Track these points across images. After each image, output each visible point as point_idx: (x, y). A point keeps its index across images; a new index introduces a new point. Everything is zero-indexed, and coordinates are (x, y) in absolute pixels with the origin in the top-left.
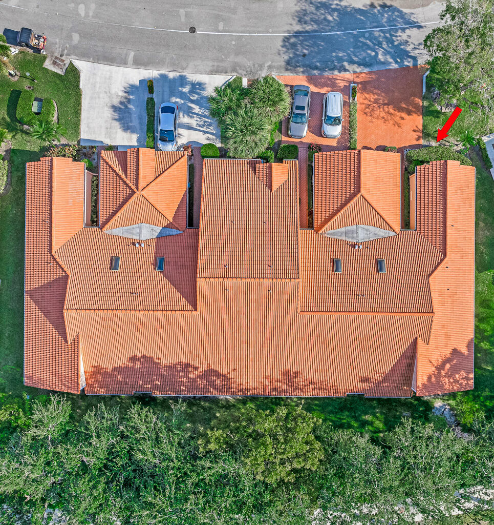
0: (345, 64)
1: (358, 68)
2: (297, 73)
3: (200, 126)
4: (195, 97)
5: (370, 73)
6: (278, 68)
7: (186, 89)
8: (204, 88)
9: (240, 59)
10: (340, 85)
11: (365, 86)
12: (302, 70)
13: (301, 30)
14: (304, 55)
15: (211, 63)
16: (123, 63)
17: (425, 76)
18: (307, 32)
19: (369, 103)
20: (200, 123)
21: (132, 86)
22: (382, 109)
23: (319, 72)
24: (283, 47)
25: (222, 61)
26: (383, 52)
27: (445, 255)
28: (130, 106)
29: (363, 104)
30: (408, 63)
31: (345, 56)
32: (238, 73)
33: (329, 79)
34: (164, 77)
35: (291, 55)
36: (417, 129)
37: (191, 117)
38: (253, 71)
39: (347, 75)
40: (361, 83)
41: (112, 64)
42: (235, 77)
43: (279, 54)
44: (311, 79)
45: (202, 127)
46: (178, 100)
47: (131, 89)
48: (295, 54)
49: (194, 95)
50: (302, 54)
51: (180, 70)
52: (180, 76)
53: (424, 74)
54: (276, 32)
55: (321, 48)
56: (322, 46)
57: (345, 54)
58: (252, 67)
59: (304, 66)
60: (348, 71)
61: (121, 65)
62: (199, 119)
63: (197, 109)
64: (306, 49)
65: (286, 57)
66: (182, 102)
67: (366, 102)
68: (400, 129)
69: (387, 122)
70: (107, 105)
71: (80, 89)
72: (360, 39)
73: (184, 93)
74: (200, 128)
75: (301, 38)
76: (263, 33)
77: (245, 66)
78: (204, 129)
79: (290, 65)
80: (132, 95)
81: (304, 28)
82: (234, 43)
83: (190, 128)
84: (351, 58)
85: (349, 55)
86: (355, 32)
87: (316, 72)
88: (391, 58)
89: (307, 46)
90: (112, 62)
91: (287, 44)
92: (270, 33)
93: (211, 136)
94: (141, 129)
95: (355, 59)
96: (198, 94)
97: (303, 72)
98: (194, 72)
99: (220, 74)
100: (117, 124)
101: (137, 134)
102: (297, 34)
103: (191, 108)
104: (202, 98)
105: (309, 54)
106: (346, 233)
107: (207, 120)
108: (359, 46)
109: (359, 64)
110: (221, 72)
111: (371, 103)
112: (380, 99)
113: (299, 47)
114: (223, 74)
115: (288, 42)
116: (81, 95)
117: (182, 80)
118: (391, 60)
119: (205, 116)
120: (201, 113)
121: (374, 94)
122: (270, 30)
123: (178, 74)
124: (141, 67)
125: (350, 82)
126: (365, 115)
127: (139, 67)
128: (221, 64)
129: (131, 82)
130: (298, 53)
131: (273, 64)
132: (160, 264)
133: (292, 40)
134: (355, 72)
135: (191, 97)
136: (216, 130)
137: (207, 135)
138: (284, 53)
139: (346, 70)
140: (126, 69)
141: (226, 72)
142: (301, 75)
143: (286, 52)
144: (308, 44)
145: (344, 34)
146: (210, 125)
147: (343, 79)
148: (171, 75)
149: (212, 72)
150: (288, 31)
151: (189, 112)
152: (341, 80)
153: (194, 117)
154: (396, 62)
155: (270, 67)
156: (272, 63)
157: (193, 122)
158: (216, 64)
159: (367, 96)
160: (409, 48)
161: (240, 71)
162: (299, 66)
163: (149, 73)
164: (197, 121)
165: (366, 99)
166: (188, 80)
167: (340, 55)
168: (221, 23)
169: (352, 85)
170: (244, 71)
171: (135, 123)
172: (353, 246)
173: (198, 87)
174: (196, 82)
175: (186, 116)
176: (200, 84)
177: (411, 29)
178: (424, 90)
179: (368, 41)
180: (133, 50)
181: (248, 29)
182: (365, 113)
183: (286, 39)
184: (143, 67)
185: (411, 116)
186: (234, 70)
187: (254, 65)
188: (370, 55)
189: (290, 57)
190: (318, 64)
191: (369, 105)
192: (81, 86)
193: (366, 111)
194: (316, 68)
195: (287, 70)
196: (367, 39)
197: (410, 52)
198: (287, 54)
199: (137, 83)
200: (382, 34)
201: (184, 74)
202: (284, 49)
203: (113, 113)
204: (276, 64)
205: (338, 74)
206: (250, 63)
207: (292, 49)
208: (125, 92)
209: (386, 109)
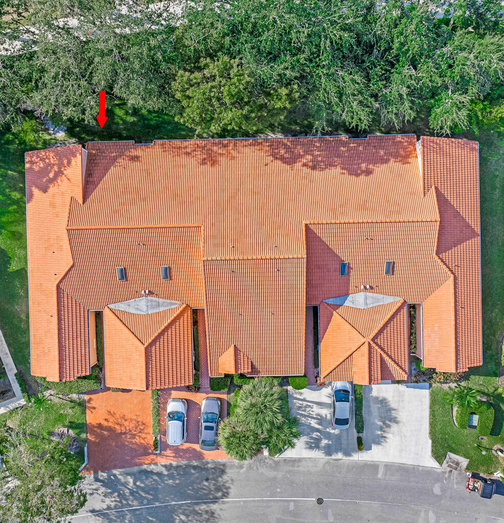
0: (165, 473)
1: (153, 469)
2: (214, 462)
3: (309, 406)
4: (315, 435)
5: (141, 464)
6: (233, 466)
7: (324, 442)
8: (307, 444)
9: (271, 474)
10: (170, 452)
11: (145, 452)
12: (209, 466)
13: (211, 505)
14: (207, 480)
15: (301, 469)
16: (388, 466)
17: (86, 463)
18: (205, 503)
19: (140, 434)
20: (310, 409)
21: (378, 443)
22: (128, 428)
23: (191, 463)
24: (229, 488)
25: (289, 472)
26: (128, 485)
27: (58, 287)
28: (380, 423)
29: (146, 433)
30: (103, 475)
31: (166, 480)
32: (273, 460)
33: (181, 457)
34: (348, 454)
35: (220, 479)
36: (92, 410)
37: (318, 415)
38: (258, 463)
39: (163, 461)
40: (149, 454)
41: (399, 465)
42: (276, 456)
43: (232, 480)
44: (200, 456)
45: (307, 405)
46: (332, 431)
47: (379, 440)
48: (216, 481)
49: (317, 437)
50: (209, 481)
51: (332, 461)
52: (331, 455)
53: (86, 465)
54: (236, 502)
55: (190, 488)
56: (190, 490)
57: (166, 482)
58: (259, 467)
59: (207, 469)
60: (162, 465)
61: (391, 464)
62: (311, 413)
63: (313, 423)
64: (205, 486)
65: (225, 477)
66: (328, 430)
67: (143, 436)
68: (109, 409)
69: (121, 416)
70: (404, 424)
71: (431, 439)
72: (152, 497)
73: (326, 438)
74: (309, 404)
75: (211, 497)
76: (249, 501)
77: (267, 467)
78: (305, 403)
79: (221, 470)
80: (378, 434)
81: (208, 506)
82: (278, 490)
83: (319, 404)
84: (160, 479)
85: (163, 481)
86: (157, 504)
87: (195, 463)
88: (120, 479)
89: (204, 489)
90: (400, 466)
91: (225, 490)
92: (243, 501)
93: (298, 396)
94: (368, 401)
95: (156, 478)
96: (312, 438)
97: (208, 463)
98: (317, 459)
99: (291, 459)
100: (393, 405)
101: (372, 396)
102: (215, 500)
103: (319, 424)
104: (308, 434)
105: (203, 481)
106: (158, 305)
107: (303, 413)
108: (153, 490)
109: (151, 472)
110: (290, 461)
111: (138, 434)
112: (130, 438)
113: (212, 487)
114: (289, 459)
115: (224, 492)
116: (430, 433)
117: (329, 451)
118: (120, 477)
119: (305, 416)
120: (309, 419)
121: (136, 443)
122: (242, 503)
123: (333, 457)
124: (371, 462)
125: (160, 454)
126: (144, 422)
127: (373, 463)
128: (291, 468)
129: (380, 447)
130: (213, 482)
131: (238, 470)
132: (344, 269)
133: (220, 494)
134: (156, 464)
135: (319, 434)
136: (293, 402)
137: (302, 397)
138: (227, 481)
139: (165, 466)
140: (386, 460)
141: (285, 460)
142: (209, 460)
143: (225, 483)
144: (204, 491)
145: (168, 501)
146: (299, 408)
147: (168, 458)
148: (340, 456)
149: (300, 460)
150: (224, 503)
151: (321, 420)
152: (169, 456)
153: (316, 415)
154: (115, 476)
155: (241, 467)
156: (239, 472)
157: (316, 410)
158: (295, 469)
159: (142, 441)
160: (103, 489)
161: (271, 462)
162: (212, 468)
163: (362, 457)
164: (313, 411)
165: (144, 439)
166: (323, 452)
167: (171, 481)
168: (292, 510)
169: (158, 452)
170: (267, 463)
171: (375, 408)
172: (151, 293)
173: (313, 445)
174: (315, 450)
175: (324, 416)
176: (311, 448)
177: (101, 508)
178: (86, 449)
179: (144, 495)
180: (380, 479)
181: (265, 504)
182: (144, 424)
183: (226, 495)
184: (369, 463)
185: (98, 422)
186: (277, 463)
187: (257, 469)
188: (142, 482)
189: (222, 478)
190: (193, 471)
191: (140, 432)
192: (430, 442)
193: (143, 426)
194: (195, 468)
195: (224, 465)
196: (145, 498)
197: (102, 485)
198: (224, 481)
199: (374, 446)
200: (130, 503)
201: (327, 457)
202: (227, 485)
203: (397, 416)
204: (235, 470)
205: (172, 462)
206: (261, 470)
207: (219, 486)
208: (385, 437)
209: (123, 429)
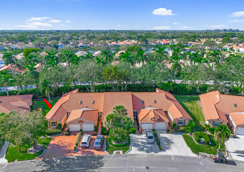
0: (76, 158)
5: (66, 156)
6: (106, 156)
8: (138, 149)
9: (124, 159)
12: (96, 156)
15: (137, 157)
16: (175, 157)
17: (42, 155)
18: (92, 169)
22: (65, 145)
24: (104, 163)
26: (57, 162)
27: (61, 105)
28: (166, 143)
30: (47, 159)
34: (156, 152)
36: (54, 140)
39: (76, 155)
40: (71, 153)
41: (180, 156)
42: (126, 153)
43: (106, 161)
44: (93, 153)
48: (98, 161)
50: (95, 161)
51: (150, 155)
52: (149, 153)
54: (107, 168)
56: (85, 164)
57: (75, 161)
58: (118, 157)
63: (140, 144)
66: (146, 145)
68: (60, 140)
69: (64, 142)
70: (176, 144)
72: (66, 167)
73: (146, 148)
74: (138, 139)
75: (95, 166)
76: (113, 168)
82: (127, 164)
86: (68, 169)
88: (54, 160)
92: (110, 168)
93: (133, 137)
95: (71, 160)
105: (92, 161)
112: (65, 148)
116: (188, 146)
117: (148, 151)
120: (138, 142)
123: (150, 153)
127: (168, 155)
131: (109, 158)
133: (99, 165)
134: (72, 156)
135: (143, 147)
140: (174, 155)
141: (130, 155)
145: (74, 168)
146: (134, 140)
148: (153, 153)
149: (136, 154)
151: (143, 143)
152: (79, 153)
153: (141, 141)
158: (134, 157)
161: (123, 155)
163: (163, 153)
165: (70, 148)
166: (145, 152)
168: (134, 171)
169: (75, 151)
171: (163, 140)
173: (141, 150)
178: (45, 150)
179: (63, 166)
180: (173, 160)
182: (72, 144)
185: (54, 143)
186: (126, 156)
188: (64, 161)
194: (89, 157)
195: (103, 156)
197: (44, 163)
198: (102, 161)
199: (166, 150)
200: (55, 169)
201: (147, 154)
